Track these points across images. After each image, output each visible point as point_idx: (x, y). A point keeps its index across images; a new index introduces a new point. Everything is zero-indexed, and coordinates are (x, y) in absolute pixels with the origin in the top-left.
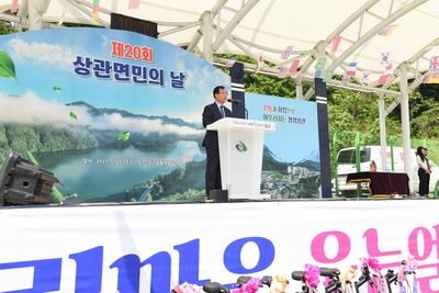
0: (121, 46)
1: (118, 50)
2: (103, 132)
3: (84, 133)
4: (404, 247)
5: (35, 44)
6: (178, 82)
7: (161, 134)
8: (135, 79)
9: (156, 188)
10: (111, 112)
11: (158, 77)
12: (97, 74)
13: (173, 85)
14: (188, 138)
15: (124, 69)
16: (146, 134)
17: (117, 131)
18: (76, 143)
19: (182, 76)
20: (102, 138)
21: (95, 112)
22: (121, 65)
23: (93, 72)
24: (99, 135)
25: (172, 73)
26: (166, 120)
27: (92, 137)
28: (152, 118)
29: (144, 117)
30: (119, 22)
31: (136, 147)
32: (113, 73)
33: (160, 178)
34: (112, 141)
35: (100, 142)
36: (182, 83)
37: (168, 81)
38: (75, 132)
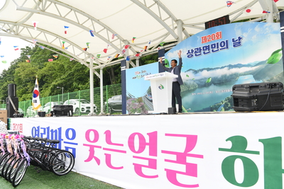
0: (205, 37)
1: (205, 39)
2: (199, 80)
3: (192, 82)
4: (125, 142)
5: (174, 52)
6: (237, 43)
7: (228, 75)
8: (213, 51)
9: (226, 104)
10: (202, 70)
11: (225, 45)
12: (196, 55)
13: (234, 46)
14: (245, 74)
15: (207, 48)
16: (220, 77)
17: (206, 78)
18: (189, 87)
19: (240, 38)
20: (199, 83)
21: (196, 72)
22: (206, 47)
23: (194, 54)
24: (198, 82)
25: (233, 39)
26: (231, 67)
27: (195, 83)
28: (222, 68)
29: (218, 68)
30: (209, 25)
31: (215, 84)
32: (202, 52)
33: (228, 99)
34: (203, 84)
35: (198, 85)
36: (240, 43)
37: (231, 44)
38: (188, 82)
